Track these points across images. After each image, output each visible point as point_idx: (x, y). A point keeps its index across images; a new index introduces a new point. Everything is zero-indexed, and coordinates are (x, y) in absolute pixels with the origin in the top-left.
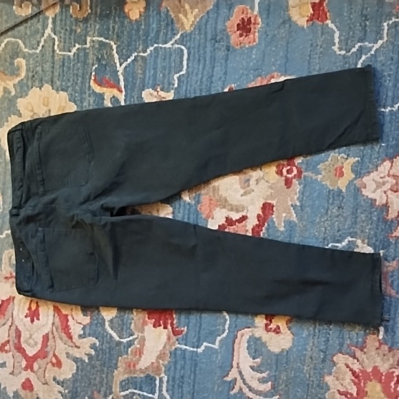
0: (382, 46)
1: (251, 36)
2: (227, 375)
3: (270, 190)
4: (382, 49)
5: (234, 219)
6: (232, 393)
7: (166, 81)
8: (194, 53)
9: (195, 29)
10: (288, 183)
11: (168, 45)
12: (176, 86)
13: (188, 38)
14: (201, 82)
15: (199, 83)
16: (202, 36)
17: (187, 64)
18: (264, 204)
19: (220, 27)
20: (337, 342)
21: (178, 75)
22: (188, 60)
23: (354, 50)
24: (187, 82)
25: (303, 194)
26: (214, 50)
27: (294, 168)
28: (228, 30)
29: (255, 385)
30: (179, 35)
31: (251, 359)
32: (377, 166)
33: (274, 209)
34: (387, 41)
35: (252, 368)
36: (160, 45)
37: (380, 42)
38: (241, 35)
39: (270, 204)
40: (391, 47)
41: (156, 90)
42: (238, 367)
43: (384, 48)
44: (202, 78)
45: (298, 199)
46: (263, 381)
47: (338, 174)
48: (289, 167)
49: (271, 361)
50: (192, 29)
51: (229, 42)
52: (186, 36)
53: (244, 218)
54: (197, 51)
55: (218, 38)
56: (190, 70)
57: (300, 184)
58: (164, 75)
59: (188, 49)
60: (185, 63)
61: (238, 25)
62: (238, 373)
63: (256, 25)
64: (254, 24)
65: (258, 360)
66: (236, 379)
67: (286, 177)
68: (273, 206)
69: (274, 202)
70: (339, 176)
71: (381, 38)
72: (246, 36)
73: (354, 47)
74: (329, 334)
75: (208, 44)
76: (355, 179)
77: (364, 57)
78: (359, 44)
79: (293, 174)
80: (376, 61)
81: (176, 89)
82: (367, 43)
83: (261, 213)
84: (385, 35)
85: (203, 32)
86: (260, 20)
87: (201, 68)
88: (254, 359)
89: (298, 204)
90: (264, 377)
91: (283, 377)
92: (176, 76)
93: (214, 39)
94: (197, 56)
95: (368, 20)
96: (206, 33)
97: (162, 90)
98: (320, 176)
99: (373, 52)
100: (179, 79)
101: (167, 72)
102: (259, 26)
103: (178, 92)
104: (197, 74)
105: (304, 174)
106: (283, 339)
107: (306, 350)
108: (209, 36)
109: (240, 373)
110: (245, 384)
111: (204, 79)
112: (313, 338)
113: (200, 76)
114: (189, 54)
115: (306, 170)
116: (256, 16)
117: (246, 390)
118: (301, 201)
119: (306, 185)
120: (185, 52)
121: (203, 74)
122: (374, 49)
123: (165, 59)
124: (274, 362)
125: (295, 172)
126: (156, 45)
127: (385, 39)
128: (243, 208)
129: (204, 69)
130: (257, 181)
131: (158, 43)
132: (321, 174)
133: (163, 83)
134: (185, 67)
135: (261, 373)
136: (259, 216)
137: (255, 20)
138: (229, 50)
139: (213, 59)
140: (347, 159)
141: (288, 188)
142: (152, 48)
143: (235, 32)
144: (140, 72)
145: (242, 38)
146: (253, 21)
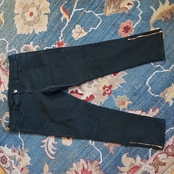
0: (166, 72)
1: (127, 34)
2: (43, 140)
3: (97, 92)
5: (79, 92)
6: (41, 146)
7: (87, 27)
8: (104, 24)
9: (109, 16)
10: (104, 94)
11: (97, 15)
12: (90, 31)
13: (105, 18)
14: (99, 37)
15: (98, 37)
16: (110, 21)
17: (98, 27)
18: (92, 95)
19: (118, 22)
20: (85, 155)
21: (93, 28)
22: (100, 25)
23: (157, 66)
24: (94, 33)
25: (107, 101)
26: (111, 29)
27: (110, 90)
28: (120, 26)
29: (50, 149)
30: (103, 14)
31: (54, 141)
32: (136, 110)
33: (94, 99)
34: (169, 71)
35: (53, 144)
36: (94, 13)
37: (167, 70)
38: (123, 31)
39: (94, 96)
40: (169, 75)
41: (82, 28)
42: (48, 140)
43: (167, 73)
44: (100, 36)
45: (104, 101)
46: (53, 150)
47: (122, 103)
48: (108, 89)
49: (60, 146)
50: (108, 16)
51: (118, 30)
52: (105, 17)
53: (82, 94)
54: (105, 25)
55: (115, 26)
56: (98, 30)
57: (108, 97)
58: (88, 24)
59: (103, 22)
60: (98, 26)
61: (125, 27)
62: (47, 142)
63: (131, 32)
64: (130, 31)
65: (56, 143)
66: (45, 143)
67: (105, 91)
68: (94, 98)
69: (95, 97)
70: (123, 104)
71: (168, 69)
72: (125, 33)
73: (157, 65)
74: (84, 151)
75: (110, 25)
76: (127, 109)
77: (158, 71)
78: (160, 66)
79: (108, 92)
80: (161, 76)
81: (89, 33)
82: (162, 67)
83: (89, 97)
84: (170, 69)
85: (112, 19)
86: (133, 31)
87: (102, 31)
88: (55, 141)
89: (103, 103)
90: (54, 149)
91: (60, 153)
92: (92, 28)
93: (114, 25)
94: (104, 27)
95: (168, 59)
96: (112, 21)
97: (84, 29)
98: (116, 100)
99: (162, 72)
100: (92, 30)
101: (90, 24)
102: (132, 33)
103: (89, 35)
104: (99, 33)
105: (111, 95)
106: (69, 142)
107: (73, 150)
108: (112, 23)
109: (48, 142)
110: (47, 147)
111: (101, 37)
112: (78, 149)
113: (100, 34)
114: (101, 24)
115: (113, 94)
116: (133, 29)
117: (46, 149)
118: (104, 103)
119: (110, 99)
120: (101, 22)
121: (101, 34)
122: (163, 71)
123: (92, 19)
124: (61, 147)
125: (109, 92)
126: (92, 11)
127: (169, 70)
128: (84, 91)
129: (103, 33)
130: (95, 86)
131: (93, 11)
132: (117, 99)
133: (86, 27)
134: (97, 27)
135: (54, 147)
136: (87, 97)
137: (132, 29)
138: (116, 33)
139: (108, 32)
140: (129, 100)
141: (103, 96)
142: (90, 11)
143: (122, 29)
144: (81, 17)
145: (123, 33)
146: (131, 30)
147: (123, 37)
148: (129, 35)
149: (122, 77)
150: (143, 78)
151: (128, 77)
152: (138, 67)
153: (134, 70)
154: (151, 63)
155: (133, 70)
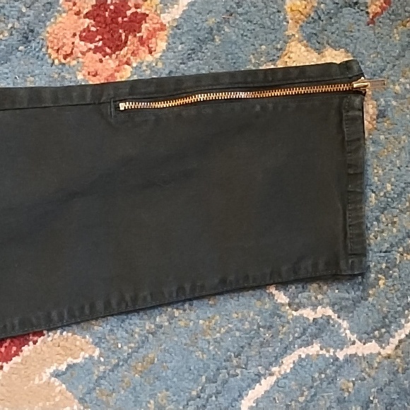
0: (368, 359)
1: (111, 63)
4: (364, 365)
23: (308, 313)
34: (389, 357)
37: (372, 347)
38: (87, 36)
40: (384, 378)
43: (371, 366)
51: (43, 22)
63: (144, 49)
64: (142, 41)
71: (381, 341)
72: (96, 50)
73: (314, 307)
77: (314, 349)
78: (329, 312)
80: (332, 381)
82: (345, 324)
84: (394, 341)
86: (162, 45)
95: (388, 277)
99: (341, 355)
102: (149, 58)
116: (163, 28)
122: (351, 350)
127: (389, 350)
137: (153, 34)
138: (26, 40)
143: (78, 13)
145: (82, 45)
146: (144, 33)
147: (80, 78)
148: (126, 74)
149: (57, 375)
150: (211, 388)
151: (100, 378)
152: (177, 313)
153: (149, 326)
154: (273, 290)
155: (139, 325)
